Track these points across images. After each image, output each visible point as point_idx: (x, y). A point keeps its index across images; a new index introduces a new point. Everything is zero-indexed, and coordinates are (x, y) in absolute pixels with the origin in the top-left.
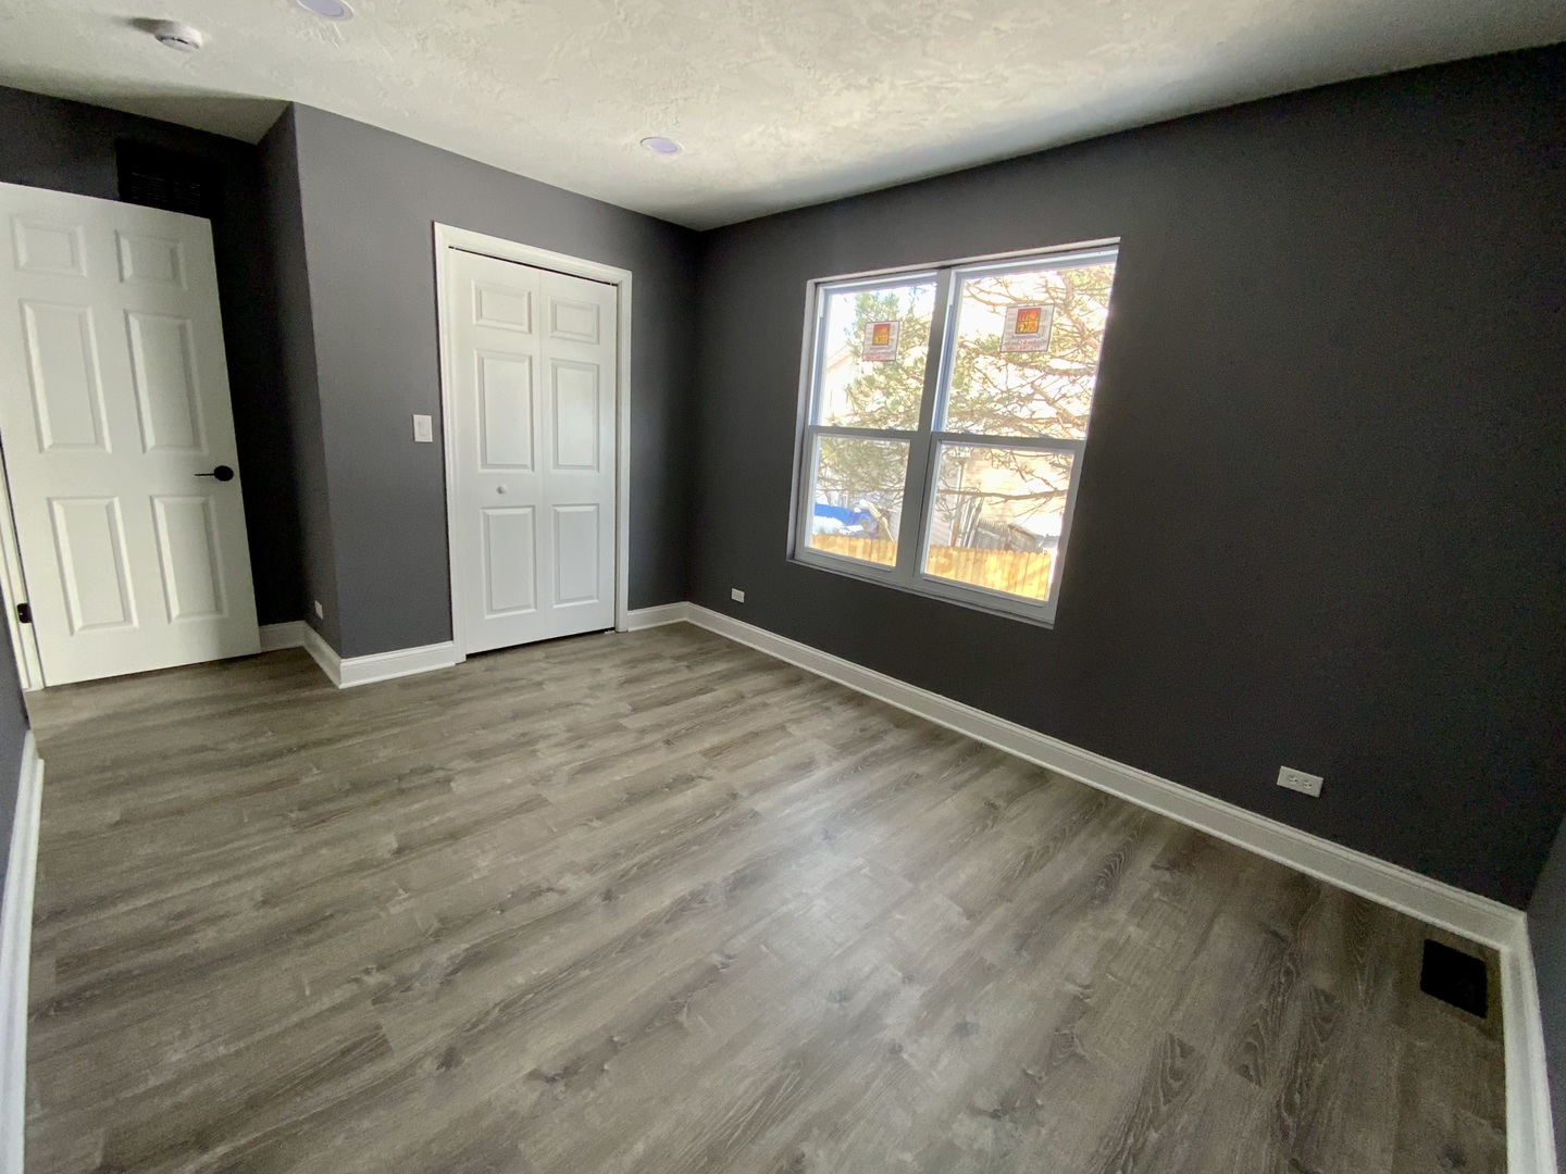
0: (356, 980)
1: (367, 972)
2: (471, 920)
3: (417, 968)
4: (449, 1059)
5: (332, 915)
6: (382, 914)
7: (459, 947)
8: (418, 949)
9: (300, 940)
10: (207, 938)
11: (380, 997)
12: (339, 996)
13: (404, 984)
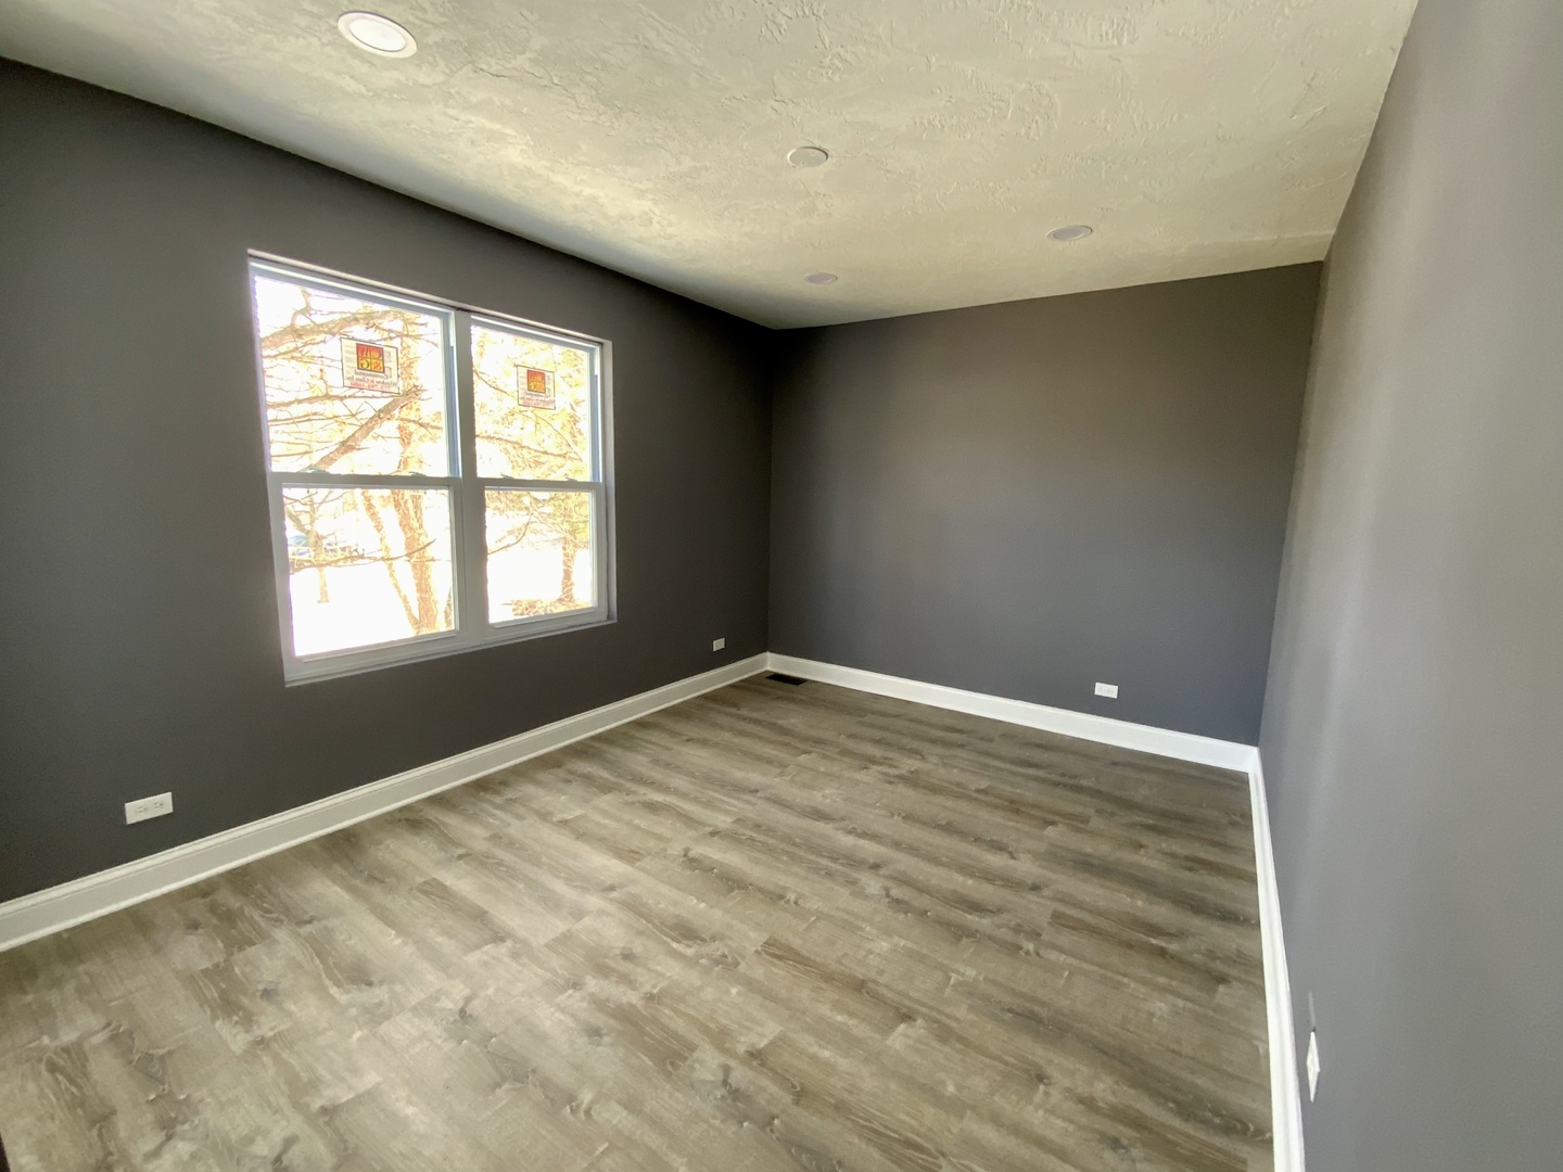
0: (1038, 954)
1: (1028, 953)
2: (946, 924)
3: (1004, 930)
4: (1035, 888)
5: (1010, 1011)
6: (981, 979)
7: (972, 919)
8: (991, 938)
9: (1043, 1013)
10: (1104, 1088)
11: (1035, 935)
12: (1053, 956)
13: (1018, 929)
